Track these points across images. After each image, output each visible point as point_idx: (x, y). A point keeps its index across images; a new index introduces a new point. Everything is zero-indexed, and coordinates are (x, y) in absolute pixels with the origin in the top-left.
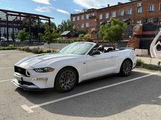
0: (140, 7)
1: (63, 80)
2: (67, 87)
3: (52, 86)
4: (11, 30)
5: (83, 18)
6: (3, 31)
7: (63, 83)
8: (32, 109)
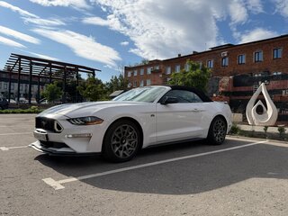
0: (225, 57)
1: (118, 140)
2: (124, 154)
3: (98, 149)
4: (35, 88)
5: (142, 72)
6: (24, 89)
7: (118, 145)
8: (62, 184)
